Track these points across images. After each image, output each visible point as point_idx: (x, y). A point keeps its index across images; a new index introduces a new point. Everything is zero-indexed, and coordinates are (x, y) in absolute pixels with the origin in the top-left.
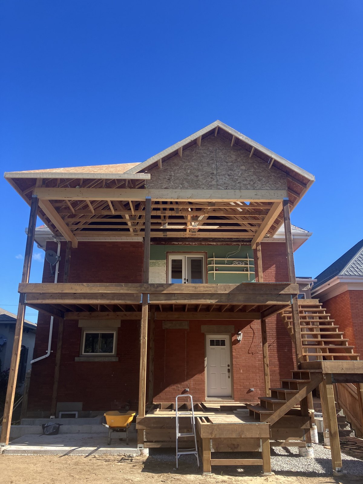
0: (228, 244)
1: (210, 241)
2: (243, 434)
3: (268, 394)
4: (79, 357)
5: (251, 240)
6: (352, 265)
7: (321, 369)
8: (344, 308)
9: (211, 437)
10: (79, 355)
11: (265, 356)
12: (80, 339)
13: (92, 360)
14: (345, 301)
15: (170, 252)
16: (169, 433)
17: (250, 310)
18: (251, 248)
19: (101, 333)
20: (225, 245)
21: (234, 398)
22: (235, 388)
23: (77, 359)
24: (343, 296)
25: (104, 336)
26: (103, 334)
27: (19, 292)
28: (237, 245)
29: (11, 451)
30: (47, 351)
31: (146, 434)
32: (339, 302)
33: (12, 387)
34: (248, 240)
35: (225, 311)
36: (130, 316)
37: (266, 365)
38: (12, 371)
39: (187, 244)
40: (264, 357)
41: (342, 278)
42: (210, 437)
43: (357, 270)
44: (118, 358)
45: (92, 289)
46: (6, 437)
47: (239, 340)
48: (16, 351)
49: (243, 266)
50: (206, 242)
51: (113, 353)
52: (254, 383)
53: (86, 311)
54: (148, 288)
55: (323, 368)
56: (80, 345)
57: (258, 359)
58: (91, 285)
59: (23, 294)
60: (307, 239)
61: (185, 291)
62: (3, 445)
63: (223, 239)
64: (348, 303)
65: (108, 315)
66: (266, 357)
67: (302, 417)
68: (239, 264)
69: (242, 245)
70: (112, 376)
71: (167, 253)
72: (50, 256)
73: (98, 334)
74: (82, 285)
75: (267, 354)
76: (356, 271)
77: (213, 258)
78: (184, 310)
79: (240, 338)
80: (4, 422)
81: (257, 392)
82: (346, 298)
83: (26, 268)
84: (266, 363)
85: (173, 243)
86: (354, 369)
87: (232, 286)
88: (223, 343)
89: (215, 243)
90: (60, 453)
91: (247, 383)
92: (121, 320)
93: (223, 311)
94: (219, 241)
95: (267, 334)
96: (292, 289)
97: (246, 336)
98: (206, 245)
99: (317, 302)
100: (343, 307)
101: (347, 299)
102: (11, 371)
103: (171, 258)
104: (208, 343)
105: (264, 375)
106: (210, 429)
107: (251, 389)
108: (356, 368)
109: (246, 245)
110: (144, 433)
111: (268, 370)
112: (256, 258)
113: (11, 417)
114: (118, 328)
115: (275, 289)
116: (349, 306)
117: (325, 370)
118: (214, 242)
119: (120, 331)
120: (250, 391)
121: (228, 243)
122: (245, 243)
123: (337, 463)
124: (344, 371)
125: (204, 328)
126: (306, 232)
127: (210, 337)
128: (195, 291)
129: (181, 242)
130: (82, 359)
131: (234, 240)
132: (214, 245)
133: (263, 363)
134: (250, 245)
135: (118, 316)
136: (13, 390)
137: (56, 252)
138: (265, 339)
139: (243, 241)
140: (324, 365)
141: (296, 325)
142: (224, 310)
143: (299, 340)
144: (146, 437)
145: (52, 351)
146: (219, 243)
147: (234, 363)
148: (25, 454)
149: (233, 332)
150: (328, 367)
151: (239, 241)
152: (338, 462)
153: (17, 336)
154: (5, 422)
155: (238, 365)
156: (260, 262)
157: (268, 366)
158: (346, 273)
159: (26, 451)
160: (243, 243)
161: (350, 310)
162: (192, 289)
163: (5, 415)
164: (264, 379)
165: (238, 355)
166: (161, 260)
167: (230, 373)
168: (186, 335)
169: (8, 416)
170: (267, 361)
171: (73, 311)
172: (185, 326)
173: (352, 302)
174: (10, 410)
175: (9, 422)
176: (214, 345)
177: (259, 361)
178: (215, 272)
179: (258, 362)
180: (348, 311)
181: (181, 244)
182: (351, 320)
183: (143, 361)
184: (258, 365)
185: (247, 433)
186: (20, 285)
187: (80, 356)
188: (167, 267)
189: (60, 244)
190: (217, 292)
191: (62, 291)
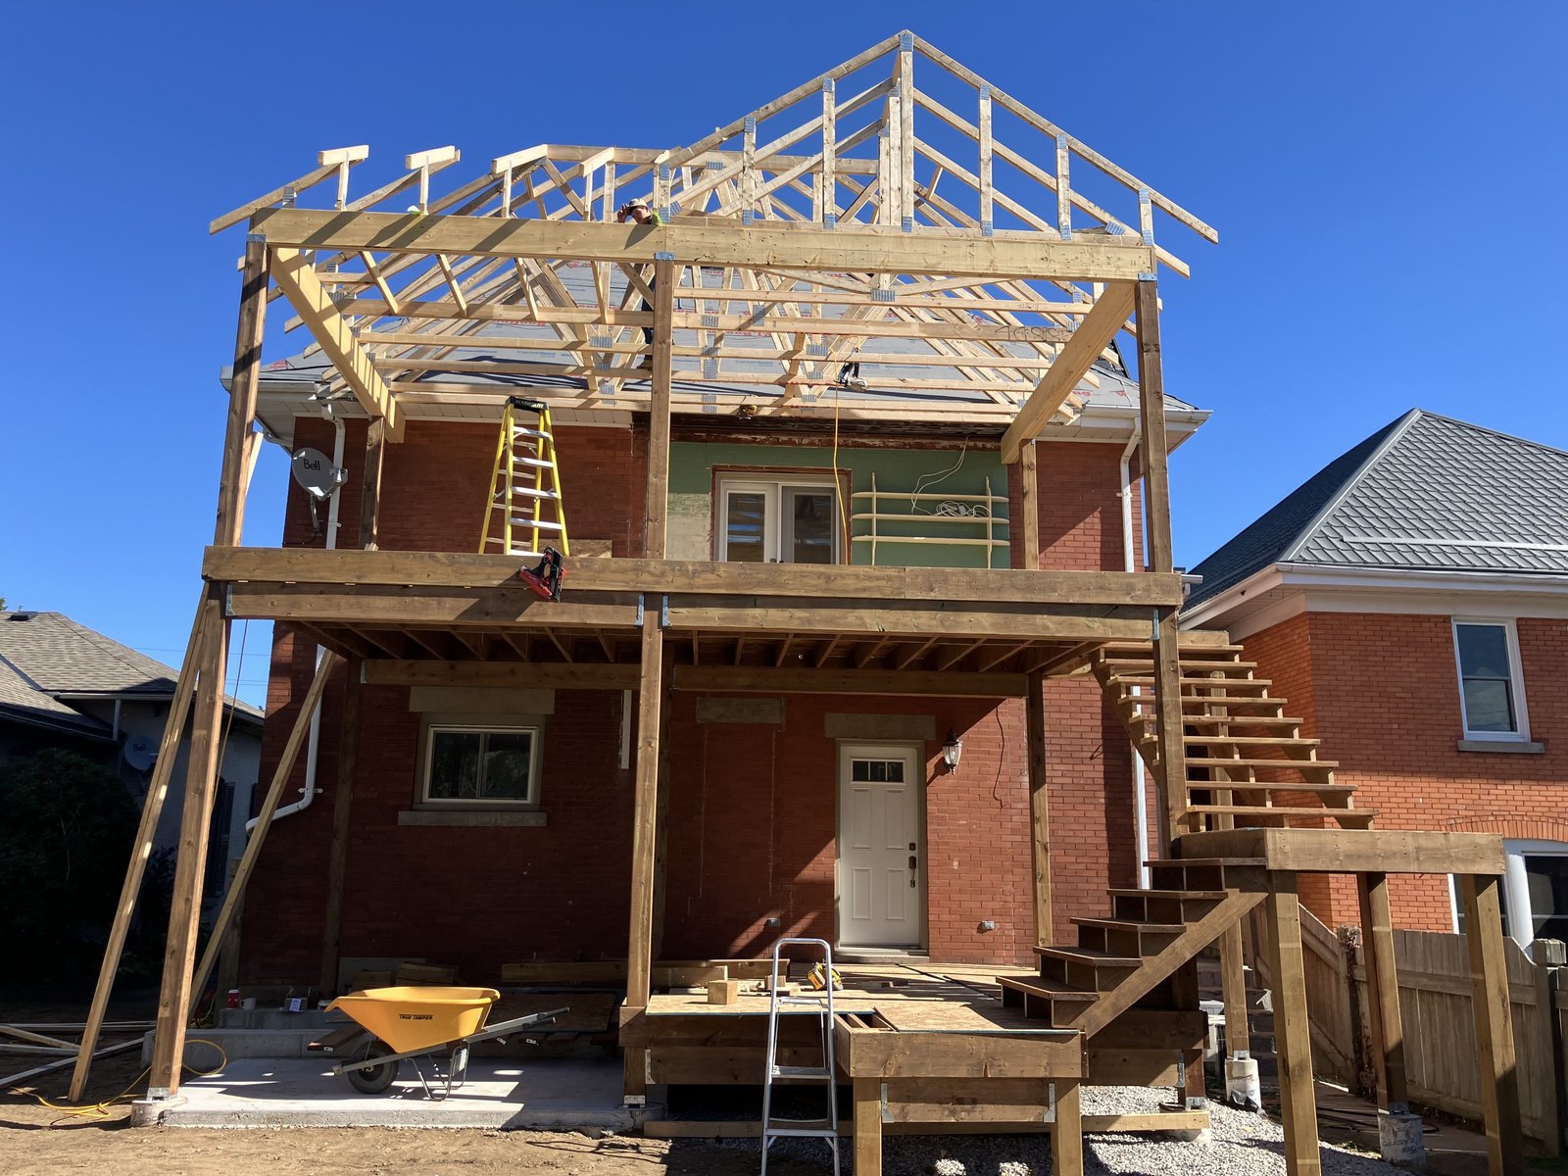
0: (921, 446)
1: (861, 434)
2: (991, 1066)
3: (1043, 940)
4: (412, 810)
5: (1002, 434)
6: (1323, 529)
7: (1263, 854)
8: (1288, 670)
9: (885, 1073)
10: (412, 803)
11: (1037, 815)
12: (415, 752)
13: (454, 820)
14: (1294, 648)
15: (725, 469)
16: (731, 1059)
17: (993, 664)
18: (999, 458)
19: (486, 734)
20: (911, 447)
21: (928, 949)
22: (931, 918)
23: (404, 817)
24: (1286, 631)
25: (496, 742)
26: (492, 735)
27: (204, 577)
28: (953, 447)
29: (188, 1116)
30: (301, 790)
31: (652, 1064)
32: (1270, 652)
33: (188, 901)
34: (991, 431)
35: (907, 668)
36: (589, 677)
37: (1038, 846)
38: (186, 846)
39: (784, 443)
40: (1033, 819)
41: (1290, 572)
42: (882, 1076)
43: (1339, 545)
44: (545, 815)
45: (465, 573)
46: (170, 1068)
47: (949, 762)
48: (199, 782)
49: (972, 519)
50: (847, 437)
51: (529, 800)
52: (996, 905)
53: (435, 658)
54: (663, 574)
55: (1270, 854)
56: (415, 771)
57: (1009, 825)
58: (463, 559)
59: (222, 586)
60: (1189, 434)
61: (791, 590)
62: (160, 1094)
63: (907, 428)
64: (1304, 654)
65: (512, 672)
66: (1043, 819)
67: (1175, 1013)
68: (958, 512)
69: (969, 448)
70: (525, 873)
71: (715, 470)
72: (310, 466)
73: (477, 736)
74: (430, 557)
75: (1045, 809)
76: (1338, 549)
77: (871, 491)
78: (772, 663)
79: (952, 758)
80: (161, 1019)
81: (1006, 932)
82: (1296, 637)
83: (230, 495)
84: (1040, 839)
85: (734, 436)
86: (1376, 855)
87: (953, 574)
88: (896, 773)
89: (877, 442)
90: (362, 1120)
91: (973, 904)
92: (557, 691)
93: (902, 667)
94: (893, 435)
95: (1047, 747)
96: (1158, 590)
97: (973, 752)
98: (847, 446)
99: (1224, 641)
100: (1285, 666)
101: (1300, 640)
102: (183, 849)
103: (726, 490)
104: (846, 770)
105: (1029, 878)
106: (882, 1048)
107: (987, 924)
108: (1379, 855)
109: (984, 448)
110: (648, 1060)
111: (1045, 864)
112: (1017, 493)
113: (187, 1003)
114: (547, 716)
115: (1102, 588)
116: (1305, 664)
117: (1275, 860)
118: (875, 437)
119: (553, 728)
120: (981, 929)
121: (924, 441)
122: (980, 444)
123: (1306, 1165)
124: (1338, 862)
125: (834, 723)
126: (1189, 409)
127: (852, 753)
128: (826, 590)
129: (762, 434)
130: (423, 819)
131: (943, 430)
132: (874, 446)
133: (1028, 838)
134: (998, 449)
135: (547, 675)
136: (193, 910)
137: (331, 456)
138: (1039, 760)
139: (974, 436)
140: (1275, 843)
141: (1166, 710)
142: (905, 664)
143: (1176, 761)
144: (651, 1074)
145: (320, 791)
146: (892, 442)
147: (931, 837)
148: (239, 1126)
149: (931, 736)
150: (1288, 848)
151: (960, 436)
152: (1308, 1162)
153: (200, 728)
154: (166, 1018)
155: (946, 844)
156: (1031, 507)
157: (1047, 850)
158: (1305, 556)
159: (242, 1116)
160: (972, 444)
161: (1309, 679)
162: (815, 582)
163: (166, 993)
164: (1030, 892)
165: (945, 811)
166: (692, 495)
167: (917, 870)
168: (774, 743)
169: (176, 1000)
170: (1043, 832)
171: (392, 657)
172: (773, 715)
173: (1314, 652)
174: (182, 976)
175: (180, 1018)
176: (867, 780)
177: (1014, 832)
178: (875, 538)
179: (1011, 838)
180: (1300, 681)
181: (762, 442)
182: (1311, 710)
183: (644, 820)
184: (1009, 845)
185: (1006, 1064)
186: (209, 556)
187: (415, 806)
188: (713, 517)
189: (343, 426)
190: (899, 594)
191: (359, 577)
